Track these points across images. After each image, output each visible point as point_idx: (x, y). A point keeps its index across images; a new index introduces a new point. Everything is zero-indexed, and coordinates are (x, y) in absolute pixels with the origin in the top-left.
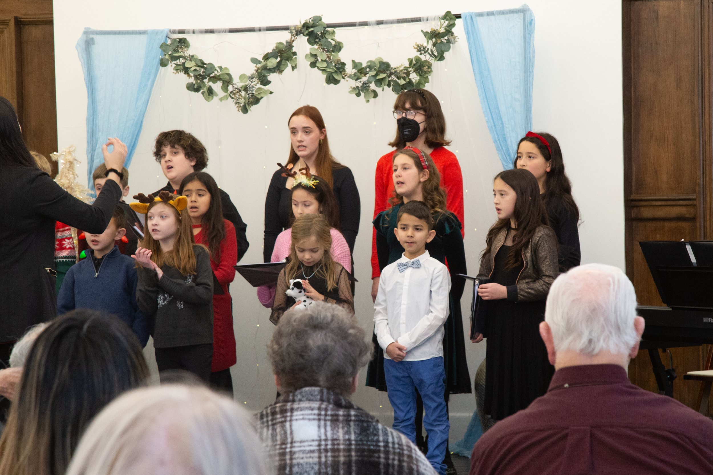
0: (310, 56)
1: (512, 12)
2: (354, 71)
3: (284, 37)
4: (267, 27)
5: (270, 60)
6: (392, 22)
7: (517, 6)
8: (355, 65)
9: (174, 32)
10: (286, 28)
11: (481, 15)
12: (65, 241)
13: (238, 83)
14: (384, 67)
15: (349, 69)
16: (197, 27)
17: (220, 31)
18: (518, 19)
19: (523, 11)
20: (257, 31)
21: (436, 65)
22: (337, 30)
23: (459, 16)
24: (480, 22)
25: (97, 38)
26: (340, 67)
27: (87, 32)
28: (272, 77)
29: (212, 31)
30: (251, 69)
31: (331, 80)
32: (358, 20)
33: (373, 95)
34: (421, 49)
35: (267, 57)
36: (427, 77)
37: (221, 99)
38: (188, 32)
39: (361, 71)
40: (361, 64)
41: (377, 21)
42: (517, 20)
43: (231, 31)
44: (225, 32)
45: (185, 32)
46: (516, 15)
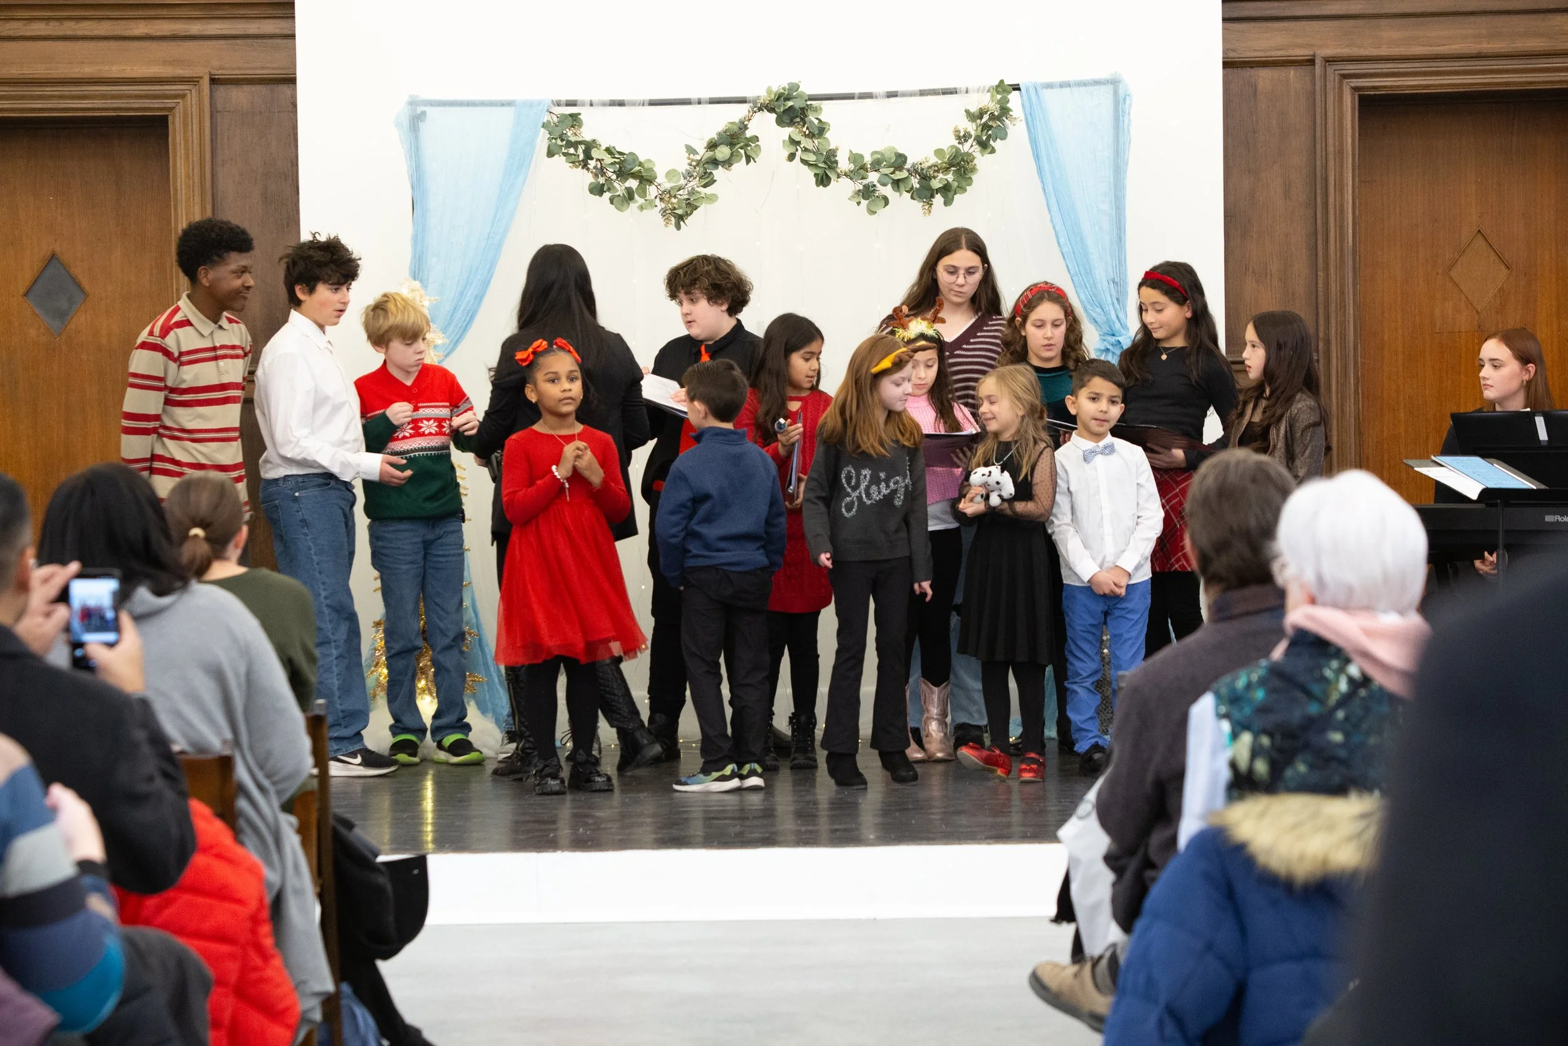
0: (788, 143)
1: (1097, 83)
2: (852, 167)
3: (738, 112)
4: (710, 99)
5: (719, 148)
6: (912, 94)
7: (1103, 74)
8: (855, 158)
9: (559, 104)
10: (742, 101)
11: (1050, 86)
12: (422, 422)
13: (663, 181)
14: (900, 162)
15: (844, 164)
16: (595, 98)
17: (633, 104)
18: (1106, 92)
19: (1114, 82)
20: (695, 104)
21: (982, 161)
22: (825, 105)
23: (1016, 88)
24: (1047, 95)
25: (431, 111)
26: (830, 159)
27: (413, 103)
28: (719, 173)
29: (621, 104)
30: (683, 166)
31: (823, 180)
32: (857, 90)
33: (883, 203)
34: (963, 138)
35: (712, 146)
36: (971, 178)
37: (641, 208)
38: (583, 104)
39: (859, 169)
40: (862, 157)
41: (888, 92)
42: (1105, 95)
43: (653, 103)
44: (643, 105)
45: (578, 103)
46: (1103, 88)
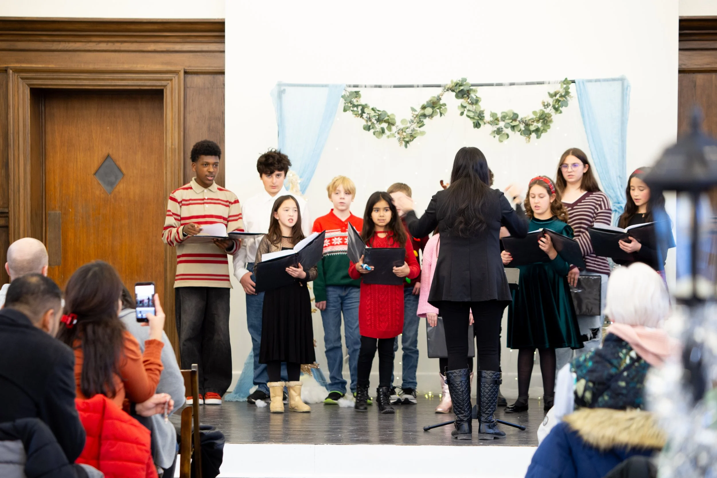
0: (460, 107)
1: (614, 80)
2: (492, 119)
3: (438, 91)
4: (423, 85)
5: (427, 109)
6: (522, 84)
7: (617, 76)
8: (493, 115)
9: (350, 86)
10: (439, 86)
11: (590, 81)
13: (399, 125)
14: (515, 117)
15: (488, 117)
16: (367, 84)
17: (386, 87)
18: (618, 84)
19: (622, 80)
20: (416, 87)
21: (555, 117)
22: (479, 89)
23: (573, 82)
24: (589, 85)
25: (288, 89)
26: (481, 116)
27: (280, 85)
28: (426, 121)
29: (380, 87)
30: (409, 116)
31: (477, 125)
32: (495, 82)
33: (506, 137)
34: (547, 106)
35: (424, 108)
36: (549, 125)
37: (388, 137)
38: (361, 87)
39: (495, 120)
40: (496, 114)
41: (510, 83)
42: (617, 85)
43: (395, 87)
44: (391, 87)
45: (359, 86)
46: (616, 83)
